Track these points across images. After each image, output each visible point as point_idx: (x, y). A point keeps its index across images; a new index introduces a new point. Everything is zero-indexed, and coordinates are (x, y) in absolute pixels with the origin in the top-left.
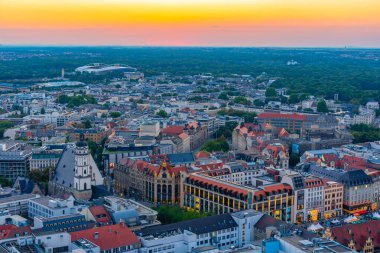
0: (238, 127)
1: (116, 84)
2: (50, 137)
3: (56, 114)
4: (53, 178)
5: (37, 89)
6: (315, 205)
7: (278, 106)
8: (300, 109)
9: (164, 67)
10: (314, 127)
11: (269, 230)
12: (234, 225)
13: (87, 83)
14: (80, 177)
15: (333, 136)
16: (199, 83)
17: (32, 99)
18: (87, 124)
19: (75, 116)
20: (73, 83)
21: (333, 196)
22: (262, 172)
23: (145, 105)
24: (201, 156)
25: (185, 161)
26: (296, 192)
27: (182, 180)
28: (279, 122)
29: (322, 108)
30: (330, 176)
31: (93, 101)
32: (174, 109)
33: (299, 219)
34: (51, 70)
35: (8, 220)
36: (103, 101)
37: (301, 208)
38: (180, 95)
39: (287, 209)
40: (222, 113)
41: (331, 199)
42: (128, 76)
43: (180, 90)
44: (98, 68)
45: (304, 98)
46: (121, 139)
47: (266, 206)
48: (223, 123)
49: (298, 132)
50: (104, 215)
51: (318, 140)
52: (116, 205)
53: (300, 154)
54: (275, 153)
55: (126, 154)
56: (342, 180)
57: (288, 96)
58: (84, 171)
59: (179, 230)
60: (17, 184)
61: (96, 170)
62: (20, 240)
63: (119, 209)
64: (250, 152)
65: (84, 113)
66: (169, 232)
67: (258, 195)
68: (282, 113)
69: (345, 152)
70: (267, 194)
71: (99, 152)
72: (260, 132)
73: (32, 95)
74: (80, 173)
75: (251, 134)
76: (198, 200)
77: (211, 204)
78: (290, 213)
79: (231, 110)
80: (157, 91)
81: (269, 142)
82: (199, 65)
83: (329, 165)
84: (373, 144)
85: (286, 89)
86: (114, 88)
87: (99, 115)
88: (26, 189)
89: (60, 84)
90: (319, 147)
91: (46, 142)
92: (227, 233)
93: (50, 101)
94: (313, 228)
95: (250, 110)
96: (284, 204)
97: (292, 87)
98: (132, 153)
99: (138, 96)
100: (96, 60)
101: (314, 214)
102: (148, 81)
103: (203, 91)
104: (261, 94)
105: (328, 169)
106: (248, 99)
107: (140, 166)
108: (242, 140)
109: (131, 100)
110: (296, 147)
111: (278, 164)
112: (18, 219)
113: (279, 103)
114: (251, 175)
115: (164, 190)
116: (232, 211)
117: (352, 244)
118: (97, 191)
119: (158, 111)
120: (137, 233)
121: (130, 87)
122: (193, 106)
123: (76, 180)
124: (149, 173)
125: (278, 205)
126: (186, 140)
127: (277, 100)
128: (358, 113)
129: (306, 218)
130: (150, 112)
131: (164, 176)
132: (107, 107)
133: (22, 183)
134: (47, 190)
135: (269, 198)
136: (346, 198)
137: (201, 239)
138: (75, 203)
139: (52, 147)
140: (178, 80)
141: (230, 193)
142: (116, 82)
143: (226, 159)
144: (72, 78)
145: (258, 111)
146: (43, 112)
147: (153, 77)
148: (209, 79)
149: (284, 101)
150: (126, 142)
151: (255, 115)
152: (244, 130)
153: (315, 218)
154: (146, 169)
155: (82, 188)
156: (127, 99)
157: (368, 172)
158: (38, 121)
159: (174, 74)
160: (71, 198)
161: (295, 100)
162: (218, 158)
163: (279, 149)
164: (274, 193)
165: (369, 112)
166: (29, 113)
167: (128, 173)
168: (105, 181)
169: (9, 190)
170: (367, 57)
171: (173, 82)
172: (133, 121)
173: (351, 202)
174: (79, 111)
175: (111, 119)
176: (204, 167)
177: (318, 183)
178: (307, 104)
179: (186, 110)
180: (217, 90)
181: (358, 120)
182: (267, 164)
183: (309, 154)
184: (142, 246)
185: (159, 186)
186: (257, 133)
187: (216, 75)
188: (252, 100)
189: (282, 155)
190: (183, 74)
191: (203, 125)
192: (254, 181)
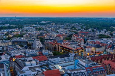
0: (73, 35)
3: (35, 32)
4: (32, 45)
5: (32, 26)
6: (88, 52)
8: (88, 31)
9: (59, 21)
10: (90, 35)
11: (77, 57)
12: (69, 56)
13: (42, 25)
14: (37, 45)
15: (94, 37)
16: (66, 25)
18: (41, 34)
19: (39, 32)
20: (39, 25)
22: (77, 45)
23: (54, 30)
24: (64, 41)
25: (61, 42)
26: (84, 49)
27: (59, 46)
28: (83, 34)
29: (93, 31)
30: (92, 46)
31: (43, 29)
32: (60, 31)
33: (85, 55)
34: (35, 22)
35: (21, 54)
37: (85, 53)
39: (82, 53)
40: (70, 32)
41: (92, 51)
42: (51, 24)
43: (62, 27)
44: (45, 22)
46: (48, 37)
47: (77, 52)
48: (71, 34)
49: (87, 36)
50: (41, 54)
51: (91, 38)
52: (45, 52)
55: (48, 40)
56: (95, 47)
58: (38, 44)
59: (57, 57)
60: (24, 47)
61: (41, 44)
62: (22, 59)
64: (75, 40)
66: (55, 57)
67: (75, 50)
68: (84, 32)
69: (97, 40)
70: (78, 49)
71: (42, 40)
72: (78, 36)
73: (30, 28)
74: (37, 44)
75: (76, 36)
76: (63, 50)
77: (66, 51)
79: (73, 31)
80: (57, 27)
81: (80, 38)
82: (67, 21)
84: (103, 39)
85: (85, 27)
87: (44, 32)
88: (26, 48)
89: (37, 25)
90: (91, 39)
91: (32, 37)
92: (67, 58)
93: (34, 29)
94: (88, 57)
95: (77, 31)
96: (81, 52)
97: (87, 26)
98: (50, 40)
99: (53, 28)
100: (45, 20)
101: (88, 54)
102: (55, 25)
103: (67, 27)
104: (80, 28)
105: (92, 44)
106: (77, 29)
107: (51, 43)
108: (74, 38)
110: (86, 40)
111: (81, 43)
112: (23, 54)
114: (75, 45)
115: (56, 48)
116: (70, 53)
117: (95, 61)
118: (41, 48)
119: (57, 31)
120: (48, 58)
121: (51, 26)
122: (64, 30)
123: (37, 46)
124: (53, 45)
125: (80, 52)
126: (62, 37)
127: (83, 29)
128: (101, 32)
131: (56, 45)
132: (46, 30)
133: (25, 46)
134: (31, 48)
136: (95, 50)
137: (62, 59)
138: (36, 51)
139: (33, 39)
140: (62, 25)
141: (69, 49)
142: (49, 25)
143: (69, 42)
144: (39, 24)
145: (79, 31)
146: (32, 31)
147: (57, 24)
149: (85, 29)
151: (78, 32)
152: (75, 36)
153: (88, 55)
155: (38, 47)
156: (50, 29)
157: (101, 45)
158: (31, 33)
159: (61, 23)
160: (35, 50)
161: (87, 29)
163: (82, 40)
164: (79, 49)
165: (103, 32)
166: (29, 31)
167: (48, 45)
168: (43, 46)
169: (22, 48)
170: (105, 20)
172: (51, 33)
173: (97, 52)
174: (40, 31)
175: (46, 33)
176: (65, 43)
177: (89, 47)
178: (90, 30)
179: (63, 31)
180: (70, 27)
181: (101, 33)
182: (78, 43)
183: (88, 41)
184: (49, 60)
186: (77, 36)
187: (70, 23)
188: (78, 29)
189: (82, 41)
190: (63, 23)
191: (66, 34)
192: (75, 47)
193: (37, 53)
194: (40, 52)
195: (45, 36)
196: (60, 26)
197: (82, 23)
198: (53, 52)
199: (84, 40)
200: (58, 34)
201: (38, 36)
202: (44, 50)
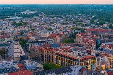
0: (78, 34)
1: (35, 18)
2: (8, 38)
3: (11, 29)
4: (7, 53)
5: (6, 20)
6: (103, 63)
7: (94, 26)
8: (102, 27)
9: (54, 11)
10: (106, 34)
11: (84, 72)
12: (72, 71)
13: (24, 18)
14: (16, 53)
16: (66, 18)
17: (3, 24)
18: (22, 33)
19: (18, 30)
20: (19, 18)
21: (111, 60)
22: (85, 51)
23: (44, 26)
24: (62, 45)
25: (56, 46)
26: (96, 58)
27: (54, 54)
28: (94, 32)
29: (111, 27)
30: (110, 52)
31: (26, 24)
32: (55, 27)
33: (98, 68)
34: (12, 13)
36: (29, 24)
37: (98, 64)
38: (58, 22)
39: (93, 65)
40: (73, 29)
41: (110, 61)
42: (40, 15)
43: (58, 20)
44: (29, 12)
45: (104, 23)
46: (34, 39)
47: (85, 64)
48: (73, 32)
49: (100, 36)
50: (23, 67)
51: (107, 39)
52: (29, 64)
53: (100, 44)
54: (90, 44)
55: (35, 44)
57: (98, 22)
58: (18, 50)
59: (50, 73)
61: (22, 50)
63: (29, 65)
64: (81, 43)
65: (22, 29)
66: (46, 73)
67: (82, 60)
68: (95, 29)
70: (85, 59)
71: (24, 44)
72: (86, 36)
73: (3, 22)
74: (16, 51)
75: (82, 37)
76: (60, 61)
77: (65, 63)
78: (94, 66)
79: (76, 28)
80: (50, 21)
81: (89, 40)
82: (66, 11)
83: (110, 48)
85: (98, 20)
86: (34, 20)
87: (27, 29)
89: (14, 18)
90: (108, 41)
91: (7, 39)
92: (68, 74)
93: (10, 24)
94: (103, 72)
95: (84, 28)
96: (92, 63)
97: (100, 19)
98: (37, 44)
99: (42, 23)
100: (29, 9)
101: (103, 66)
102: (47, 17)
103: (67, 20)
104: (88, 22)
105: (110, 50)
106: (83, 23)
107: (39, 49)
108: (79, 39)
109: (40, 24)
110: (99, 42)
111: (91, 48)
113: (95, 25)
114: (81, 52)
115: (48, 57)
116: (72, 65)
118: (22, 58)
119: (49, 28)
120: (34, 73)
121: (40, 19)
122: (62, 26)
123: (15, 54)
125: (89, 63)
126: (58, 39)
127: (94, 24)
129: (100, 68)
130: (46, 28)
131: (48, 52)
132: (30, 26)
134: (4, 57)
135: (86, 60)
138: (14, 62)
139: (8, 41)
140: (58, 17)
143: (71, 46)
144: (19, 16)
145: (87, 28)
146: (6, 28)
147: (49, 16)
148: (69, 16)
149: (97, 24)
150: (35, 40)
151: (85, 29)
152: (80, 35)
153: (104, 68)
154: (41, 50)
155: (17, 57)
156: (38, 24)
158: (5, 32)
159: (57, 14)
160: (12, 61)
161: (101, 24)
162: (69, 45)
163: (92, 42)
164: (88, 59)
166: (2, 29)
167: (34, 51)
168: (26, 54)
171: (56, 17)
172: (39, 32)
174: (20, 28)
175: (31, 31)
176: (63, 49)
177: (105, 55)
178: (105, 25)
179: (60, 28)
180: (72, 20)
182: (87, 48)
183: (103, 44)
185: (46, 56)
186: (84, 36)
187: (72, 14)
188: (85, 24)
189: (93, 45)
190: (60, 14)
191: (65, 33)
192: (81, 54)
193: (16, 66)
194: (21, 65)
195: (30, 36)
196: (54, 19)
197: (93, 14)
198: (43, 65)
199: (97, 43)
200: (51, 33)
201: (16, 37)
202: (27, 61)
